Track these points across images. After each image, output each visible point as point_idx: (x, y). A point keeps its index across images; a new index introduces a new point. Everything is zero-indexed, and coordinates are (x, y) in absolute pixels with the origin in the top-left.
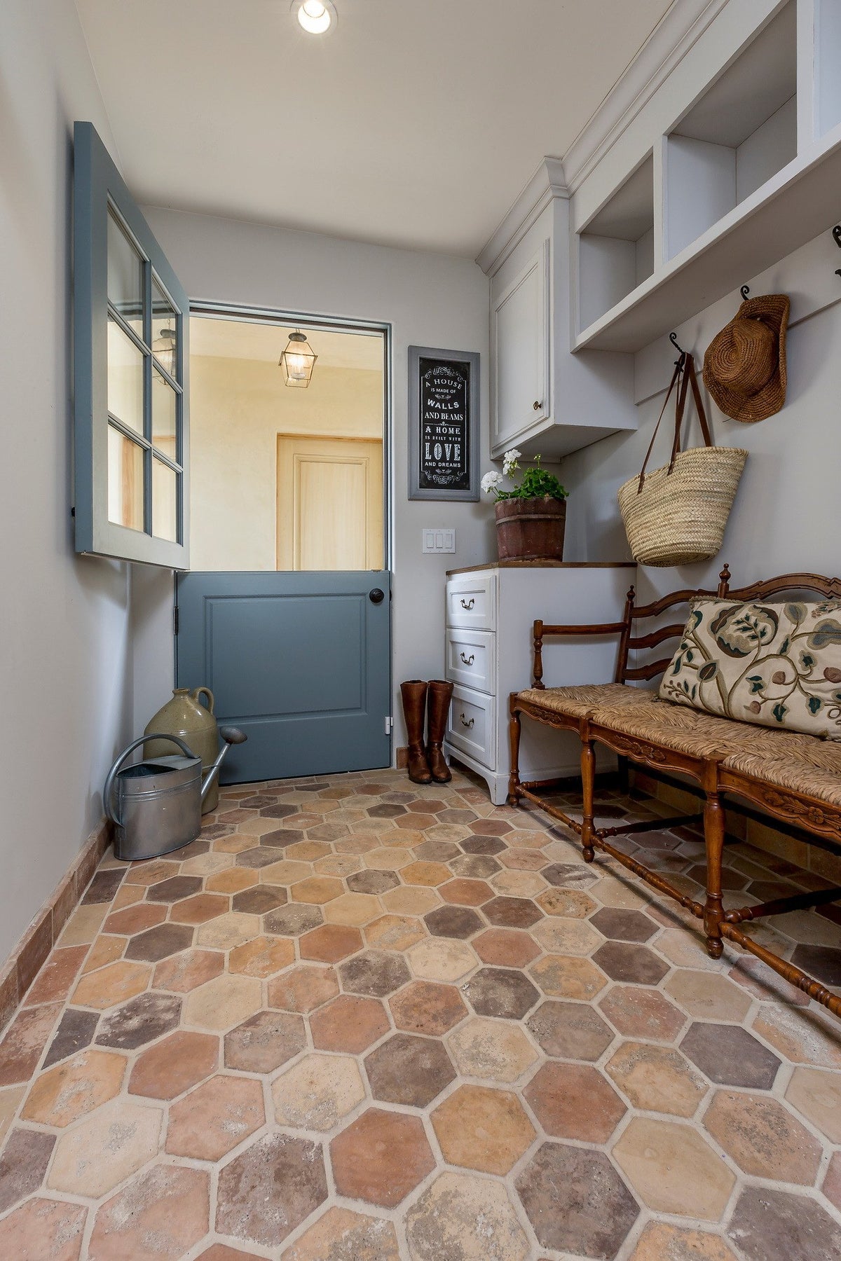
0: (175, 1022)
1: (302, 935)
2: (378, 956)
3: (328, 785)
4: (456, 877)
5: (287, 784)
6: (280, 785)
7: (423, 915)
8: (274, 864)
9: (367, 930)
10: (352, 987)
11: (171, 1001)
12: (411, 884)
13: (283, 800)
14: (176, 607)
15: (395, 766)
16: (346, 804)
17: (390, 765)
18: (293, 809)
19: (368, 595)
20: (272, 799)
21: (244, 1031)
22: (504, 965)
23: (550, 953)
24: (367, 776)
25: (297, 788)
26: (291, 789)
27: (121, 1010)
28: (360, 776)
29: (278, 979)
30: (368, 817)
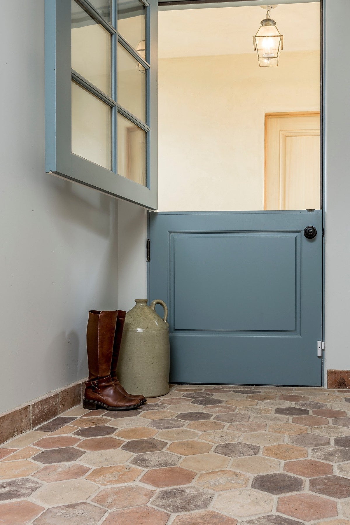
0: (28, 495)
1: (153, 469)
2: (196, 491)
3: (260, 392)
4: (310, 458)
5: (229, 388)
6: (223, 388)
7: (255, 475)
8: (174, 429)
9: (202, 476)
10: (158, 503)
11: (36, 485)
12: (267, 456)
13: (216, 397)
14: (148, 239)
15: (325, 386)
16: (263, 404)
17: (322, 385)
18: (220, 402)
19: (303, 232)
20: (209, 395)
21: (63, 509)
22: (293, 516)
23: (345, 518)
24: (296, 390)
25: (234, 391)
26: (230, 391)
27: (4, 483)
28: (292, 389)
29: (113, 488)
30: (273, 414)
